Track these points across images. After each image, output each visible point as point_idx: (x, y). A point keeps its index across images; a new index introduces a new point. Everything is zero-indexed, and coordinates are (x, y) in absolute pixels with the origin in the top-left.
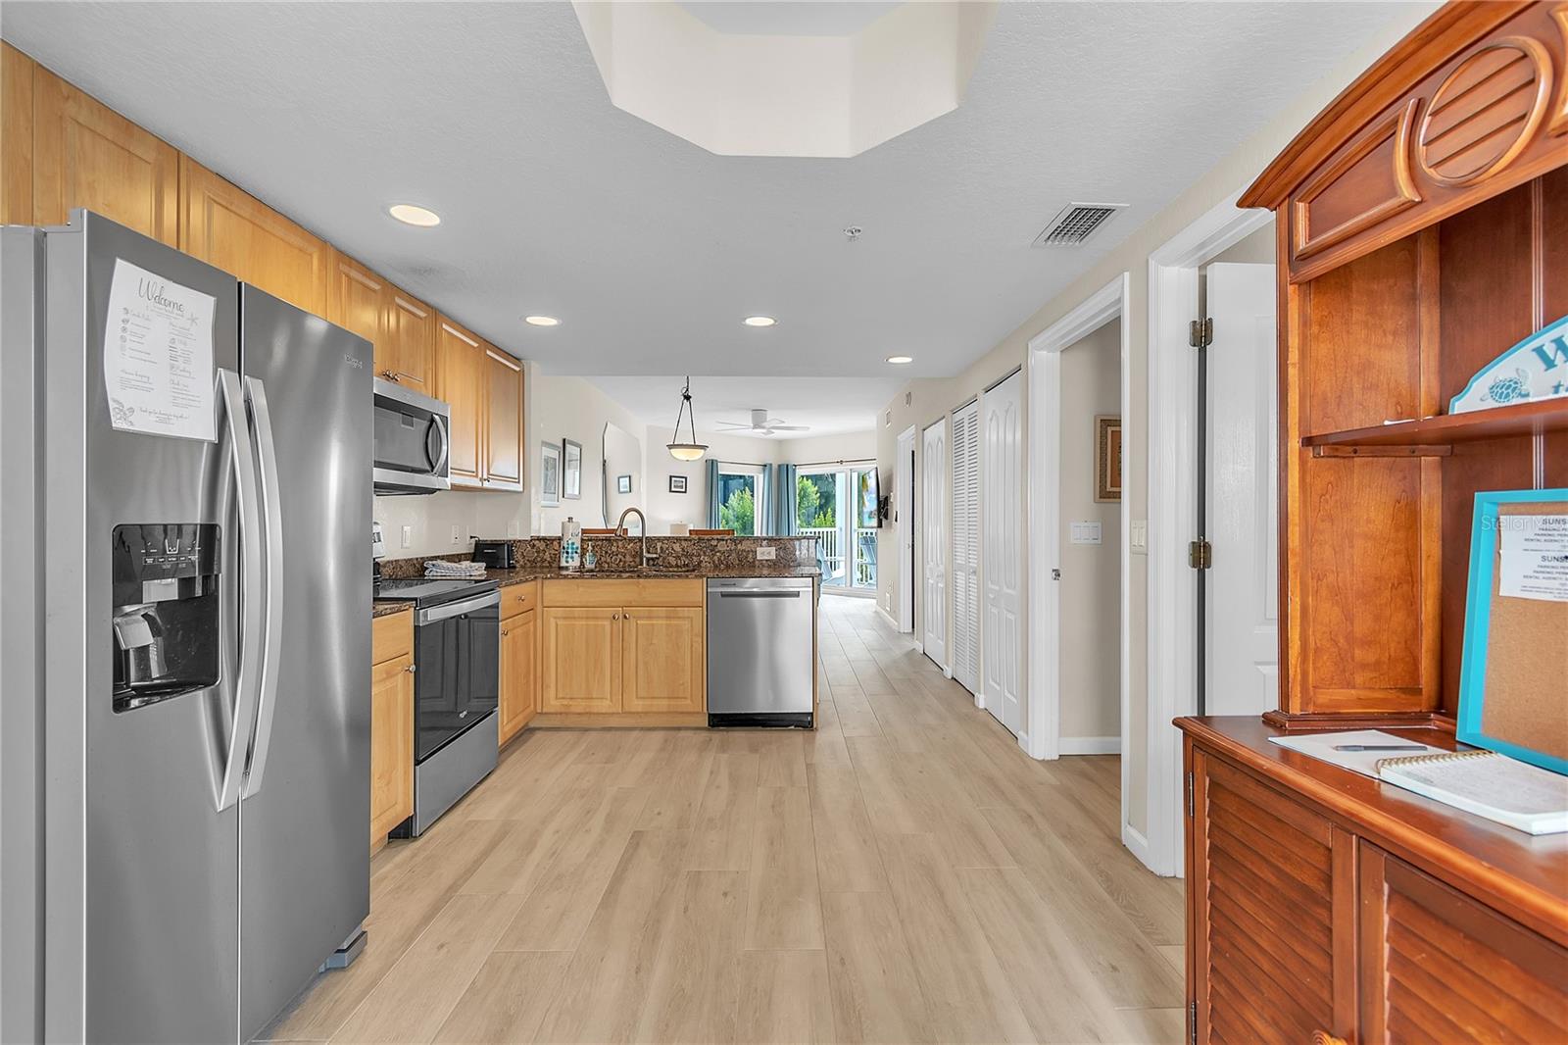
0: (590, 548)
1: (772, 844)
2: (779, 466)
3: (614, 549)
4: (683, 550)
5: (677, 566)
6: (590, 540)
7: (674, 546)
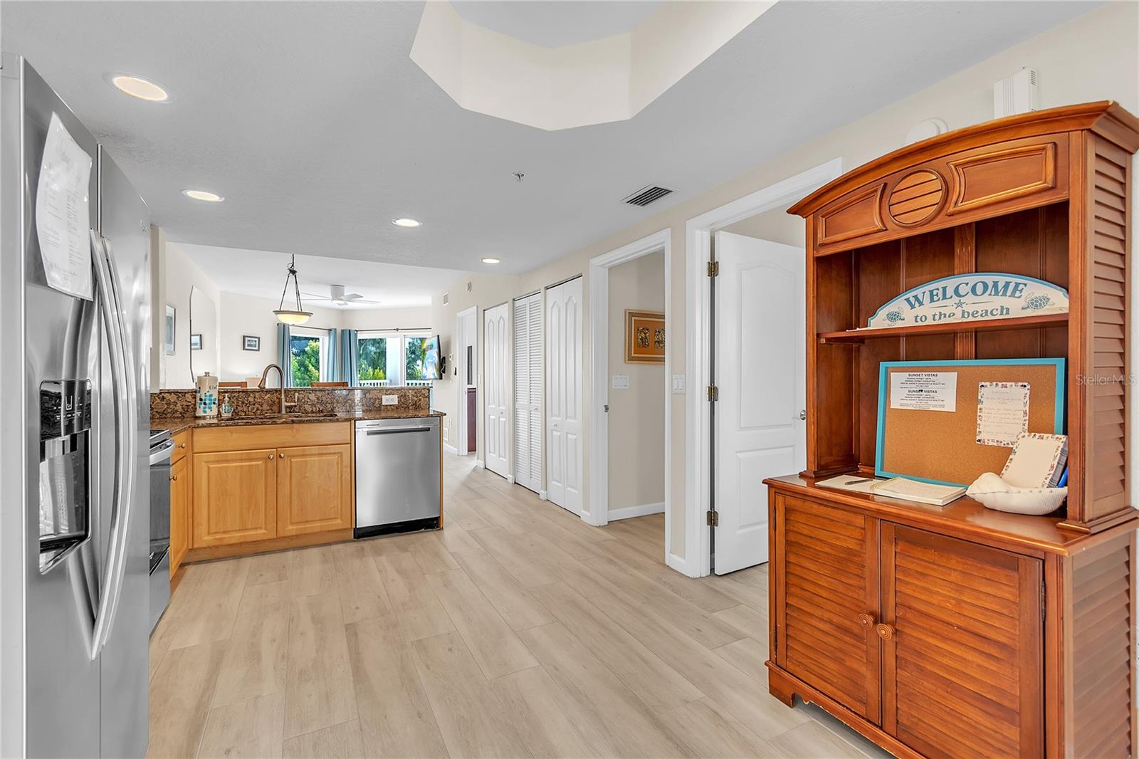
0: (227, 399)
1: (461, 609)
2: (343, 331)
3: (251, 399)
4: (318, 399)
5: (313, 412)
6: (227, 392)
7: (310, 395)
